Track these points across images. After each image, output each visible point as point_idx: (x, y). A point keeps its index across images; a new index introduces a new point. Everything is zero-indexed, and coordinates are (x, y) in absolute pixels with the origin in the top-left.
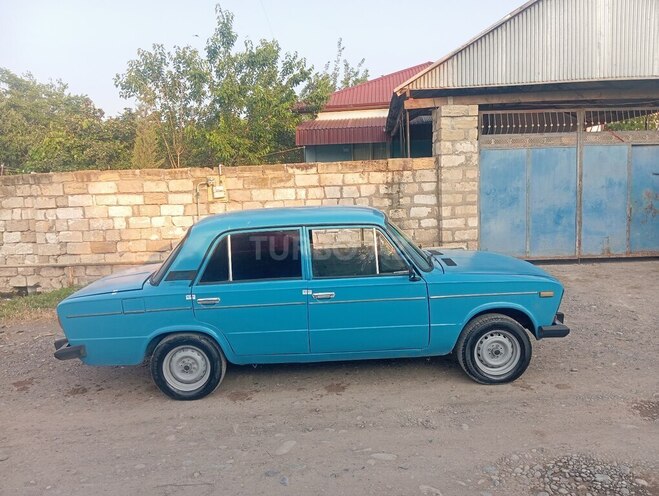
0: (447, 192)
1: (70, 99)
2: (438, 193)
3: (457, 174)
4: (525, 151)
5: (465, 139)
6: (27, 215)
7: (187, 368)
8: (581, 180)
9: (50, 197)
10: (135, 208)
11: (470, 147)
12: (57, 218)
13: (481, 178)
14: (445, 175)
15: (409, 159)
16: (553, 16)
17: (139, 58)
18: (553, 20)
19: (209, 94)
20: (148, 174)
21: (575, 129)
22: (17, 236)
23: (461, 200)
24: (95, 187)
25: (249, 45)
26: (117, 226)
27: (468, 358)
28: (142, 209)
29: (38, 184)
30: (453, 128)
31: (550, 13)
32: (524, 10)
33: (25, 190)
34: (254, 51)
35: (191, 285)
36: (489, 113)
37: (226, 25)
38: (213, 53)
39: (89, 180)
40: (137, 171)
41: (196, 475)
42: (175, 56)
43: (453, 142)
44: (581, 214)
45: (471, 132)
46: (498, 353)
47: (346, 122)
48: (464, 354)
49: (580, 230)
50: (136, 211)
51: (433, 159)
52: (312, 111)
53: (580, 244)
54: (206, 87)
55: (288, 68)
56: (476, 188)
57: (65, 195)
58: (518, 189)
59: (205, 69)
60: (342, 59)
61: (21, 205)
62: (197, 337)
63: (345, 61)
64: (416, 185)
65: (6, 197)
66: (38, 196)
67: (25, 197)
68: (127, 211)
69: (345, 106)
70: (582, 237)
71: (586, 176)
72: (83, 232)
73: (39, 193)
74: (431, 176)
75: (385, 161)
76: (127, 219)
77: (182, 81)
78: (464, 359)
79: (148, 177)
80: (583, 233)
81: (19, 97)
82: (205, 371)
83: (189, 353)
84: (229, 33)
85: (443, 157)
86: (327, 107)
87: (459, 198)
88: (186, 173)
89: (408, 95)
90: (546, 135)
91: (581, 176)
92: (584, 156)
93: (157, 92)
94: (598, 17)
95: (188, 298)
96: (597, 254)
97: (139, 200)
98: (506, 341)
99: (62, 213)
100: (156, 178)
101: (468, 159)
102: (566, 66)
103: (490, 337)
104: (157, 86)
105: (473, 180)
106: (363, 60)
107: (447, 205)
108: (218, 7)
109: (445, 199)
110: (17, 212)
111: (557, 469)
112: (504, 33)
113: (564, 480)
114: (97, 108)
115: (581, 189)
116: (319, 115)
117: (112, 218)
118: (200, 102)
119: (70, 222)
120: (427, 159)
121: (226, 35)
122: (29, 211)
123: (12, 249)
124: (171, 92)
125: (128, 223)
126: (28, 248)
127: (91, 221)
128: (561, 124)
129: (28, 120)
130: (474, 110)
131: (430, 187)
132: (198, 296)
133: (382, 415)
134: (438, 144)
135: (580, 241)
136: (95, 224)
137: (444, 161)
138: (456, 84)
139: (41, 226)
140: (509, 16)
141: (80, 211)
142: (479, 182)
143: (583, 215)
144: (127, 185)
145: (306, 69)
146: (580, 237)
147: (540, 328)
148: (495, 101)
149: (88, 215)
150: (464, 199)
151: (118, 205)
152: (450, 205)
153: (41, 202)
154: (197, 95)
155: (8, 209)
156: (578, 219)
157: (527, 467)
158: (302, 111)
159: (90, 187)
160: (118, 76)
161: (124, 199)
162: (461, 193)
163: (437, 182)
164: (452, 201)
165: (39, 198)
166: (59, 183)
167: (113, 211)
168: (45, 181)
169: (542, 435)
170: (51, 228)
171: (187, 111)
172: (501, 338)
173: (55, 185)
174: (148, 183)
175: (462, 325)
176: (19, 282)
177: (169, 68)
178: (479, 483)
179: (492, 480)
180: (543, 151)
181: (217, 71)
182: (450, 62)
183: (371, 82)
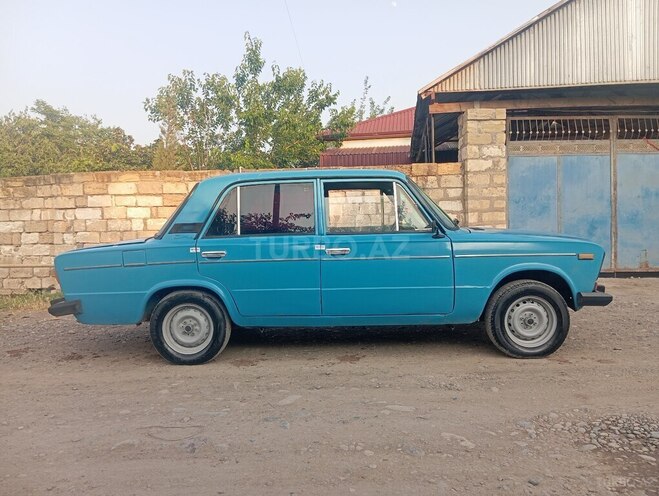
0: (473, 198)
1: (102, 131)
2: (464, 199)
3: (485, 179)
4: (555, 158)
5: (492, 143)
6: (47, 215)
7: (188, 329)
8: (615, 189)
9: (70, 197)
10: (154, 209)
11: (497, 151)
12: (76, 219)
13: (509, 186)
14: (471, 179)
15: (434, 164)
16: (583, 19)
17: (168, 83)
18: (583, 24)
19: (236, 120)
20: (169, 176)
21: (607, 136)
22: (35, 237)
23: (488, 206)
24: (114, 188)
25: (276, 70)
26: (135, 228)
27: (498, 327)
28: (161, 210)
29: (59, 183)
30: (480, 132)
31: (580, 15)
32: (552, 12)
33: (46, 190)
34: (281, 75)
35: (197, 237)
36: (517, 118)
37: (254, 52)
38: (241, 80)
39: (110, 181)
40: (158, 173)
41: (186, 419)
42: (204, 82)
43: (480, 146)
44: (616, 225)
45: (498, 136)
46: (531, 322)
47: (371, 149)
48: (493, 322)
49: (616, 242)
50: (154, 212)
51: (459, 164)
52: (337, 139)
53: (615, 256)
54: (233, 113)
55: (314, 95)
56: (504, 194)
57: (85, 195)
58: (548, 198)
59: (232, 92)
60: (368, 97)
61: (42, 206)
62: (199, 294)
63: (371, 99)
64: (441, 192)
65: (26, 197)
66: (58, 196)
67: (45, 198)
68: (146, 213)
69: (371, 134)
70: (618, 250)
71: (621, 185)
72: (100, 233)
73: (60, 193)
74: (457, 181)
75: (408, 166)
76: (145, 220)
77: (210, 108)
78: (493, 328)
79: (168, 179)
80: (618, 245)
81: (53, 127)
82: (208, 334)
83: (191, 313)
84: (257, 60)
85: (469, 161)
86: (352, 135)
87: (486, 204)
88: (207, 175)
89: (433, 97)
90: (578, 142)
91: (615, 185)
92: (618, 164)
93: (186, 118)
94: (630, 19)
95: (192, 250)
96: (635, 267)
97: (158, 201)
98: (540, 309)
99: (80, 214)
100: (175, 179)
101: (496, 164)
102: (597, 68)
103: (522, 305)
104: (186, 113)
105: (501, 185)
106: (388, 99)
107: (473, 211)
108: (247, 35)
109: (471, 204)
110: (37, 213)
111: (604, 426)
112: (532, 35)
113: (614, 435)
114: (127, 134)
115: (616, 199)
116: (344, 143)
117: (130, 219)
118: (226, 128)
119: (88, 223)
120: (453, 164)
121: (254, 62)
122: (48, 212)
123: (29, 250)
124: (199, 119)
125: (145, 224)
126: (45, 249)
127: (109, 222)
128: (593, 131)
129: (61, 149)
130: (501, 113)
131: (454, 193)
132: (203, 249)
133: (399, 379)
134: (464, 149)
135: (615, 253)
136: (113, 225)
137: (471, 165)
138: (482, 87)
139: (60, 226)
140: (537, 18)
141: (98, 213)
142: (508, 189)
143: (619, 226)
144: (146, 186)
145: (331, 94)
146: (615, 249)
147: (579, 294)
148: (524, 106)
149: (107, 216)
150: (492, 205)
151: (137, 206)
152: (477, 211)
153: (62, 202)
154: (224, 121)
155: (29, 209)
156: (613, 229)
157: (569, 424)
158: (327, 139)
159: (109, 188)
160: (147, 100)
161: (143, 200)
162: (487, 198)
163: (463, 188)
164: (479, 207)
165: (59, 198)
166: (79, 183)
167: (132, 212)
168: (65, 180)
169: (585, 398)
170: (69, 228)
171: (213, 139)
172: (535, 306)
173: (75, 185)
174: (168, 184)
175: (490, 287)
176: (34, 284)
177: (198, 94)
178: (512, 434)
179: (527, 432)
180: (574, 159)
181: (244, 101)
182: (476, 64)
183: (397, 113)
